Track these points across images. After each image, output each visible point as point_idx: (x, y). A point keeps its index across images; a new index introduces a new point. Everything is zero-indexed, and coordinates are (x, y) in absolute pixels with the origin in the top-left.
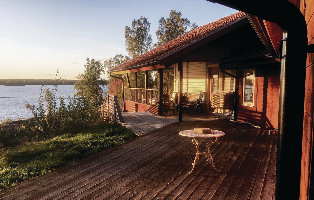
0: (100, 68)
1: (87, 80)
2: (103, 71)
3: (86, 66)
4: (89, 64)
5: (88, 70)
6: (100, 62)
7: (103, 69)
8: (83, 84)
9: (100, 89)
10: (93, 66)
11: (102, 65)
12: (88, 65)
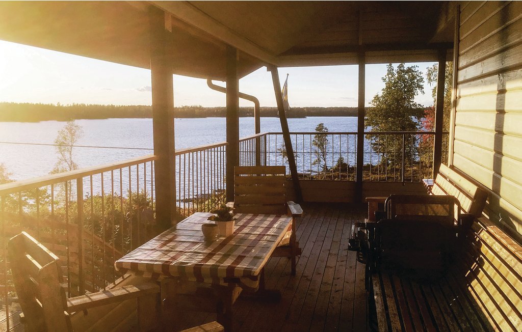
0: (416, 81)
1: (384, 106)
2: (421, 87)
3: (387, 79)
4: (393, 75)
5: (388, 87)
6: (416, 70)
7: (421, 84)
8: (377, 115)
9: (413, 126)
10: (400, 78)
11: (421, 75)
12: (390, 76)
